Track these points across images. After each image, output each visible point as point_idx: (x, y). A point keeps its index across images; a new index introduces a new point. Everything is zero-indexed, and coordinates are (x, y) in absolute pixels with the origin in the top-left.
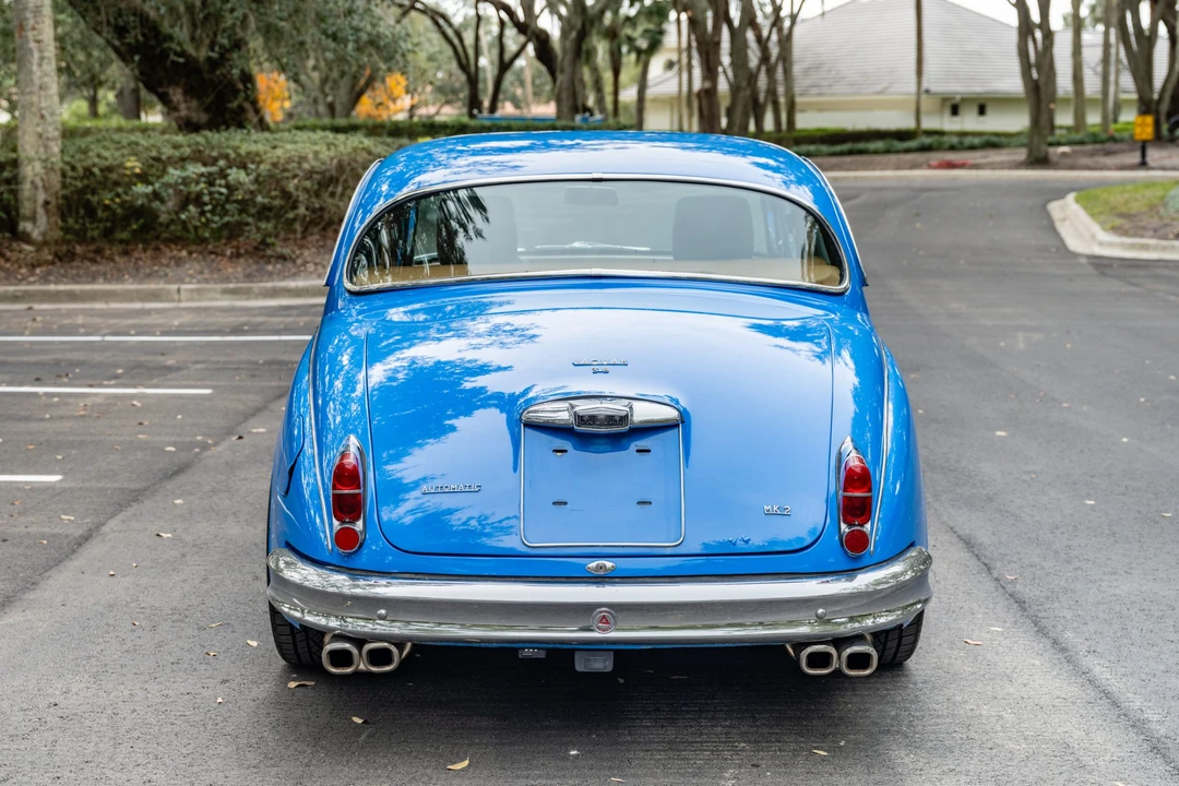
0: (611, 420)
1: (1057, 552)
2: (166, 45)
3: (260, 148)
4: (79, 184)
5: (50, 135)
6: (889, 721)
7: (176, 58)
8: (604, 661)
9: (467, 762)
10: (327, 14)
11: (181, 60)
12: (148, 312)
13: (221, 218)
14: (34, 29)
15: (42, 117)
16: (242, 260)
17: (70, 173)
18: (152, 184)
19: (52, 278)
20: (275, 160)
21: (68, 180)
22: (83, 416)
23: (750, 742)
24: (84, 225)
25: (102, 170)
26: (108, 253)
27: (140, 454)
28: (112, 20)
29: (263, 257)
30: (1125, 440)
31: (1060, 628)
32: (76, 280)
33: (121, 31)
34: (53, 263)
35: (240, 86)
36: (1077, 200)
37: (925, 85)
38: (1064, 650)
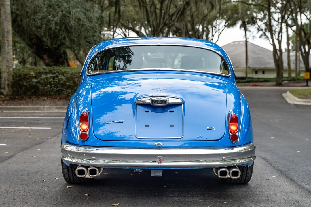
0: (162, 102)
1: (290, 161)
2: (43, 44)
3: (68, 70)
4: (17, 79)
5: (10, 66)
6: (244, 196)
7: (46, 47)
8: (160, 173)
9: (118, 204)
10: (87, 36)
11: (47, 48)
12: (35, 113)
13: (57, 88)
14: (6, 37)
15: (8, 61)
16: (62, 100)
17: (15, 76)
18: (38, 79)
19: (9, 104)
20: (72, 73)
21: (14, 78)
22: (14, 133)
23: (203, 200)
24: (18, 90)
25: (23, 75)
26: (25, 98)
27: (29, 140)
28: (28, 37)
29: (67, 99)
30: (307, 139)
31: (292, 176)
32: (15, 105)
33: (31, 40)
34: (9, 100)
35: (63, 56)
36: (290, 93)
37: (248, 66)
38: (294, 181)
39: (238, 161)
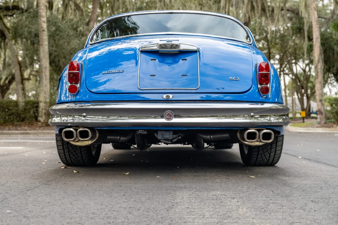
0: (172, 46)
8: (169, 135)
14: (44, 72)
34: (45, 127)
39: (269, 118)
